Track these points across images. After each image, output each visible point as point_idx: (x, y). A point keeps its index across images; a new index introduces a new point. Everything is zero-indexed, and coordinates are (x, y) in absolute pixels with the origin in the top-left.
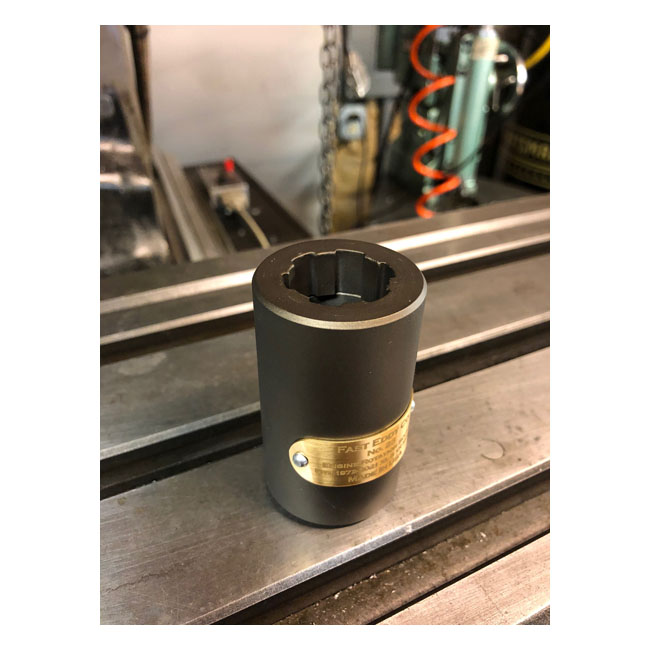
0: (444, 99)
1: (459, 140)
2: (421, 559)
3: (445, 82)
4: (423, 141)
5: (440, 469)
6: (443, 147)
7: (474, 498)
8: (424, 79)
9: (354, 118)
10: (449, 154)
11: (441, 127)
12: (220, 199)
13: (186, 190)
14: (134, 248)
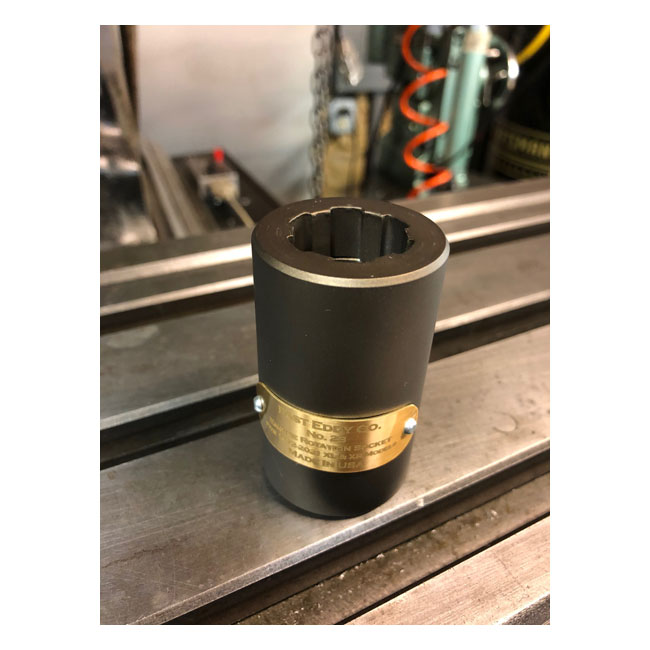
0: (435, 93)
1: (450, 133)
2: (430, 538)
3: (437, 75)
4: (413, 134)
5: (451, 442)
6: (434, 141)
7: (488, 471)
8: (415, 72)
9: (344, 112)
10: (441, 148)
11: (432, 120)
12: (209, 189)
13: (174, 179)
14: (120, 234)
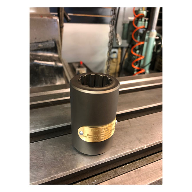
3: (141, 43)
4: (135, 59)
8: (136, 42)
9: (115, 52)
10: (142, 63)
11: (140, 55)
12: (79, 72)
